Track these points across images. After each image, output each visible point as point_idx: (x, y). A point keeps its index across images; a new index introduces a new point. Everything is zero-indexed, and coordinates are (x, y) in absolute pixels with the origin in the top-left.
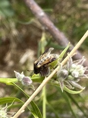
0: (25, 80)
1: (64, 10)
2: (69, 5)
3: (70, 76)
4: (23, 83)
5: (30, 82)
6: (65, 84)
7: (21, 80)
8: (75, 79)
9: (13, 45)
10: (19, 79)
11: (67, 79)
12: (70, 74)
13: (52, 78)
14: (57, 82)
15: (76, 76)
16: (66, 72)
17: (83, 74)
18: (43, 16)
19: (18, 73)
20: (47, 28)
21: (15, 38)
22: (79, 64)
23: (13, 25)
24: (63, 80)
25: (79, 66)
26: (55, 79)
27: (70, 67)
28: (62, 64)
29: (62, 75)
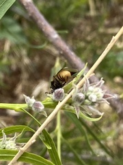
0: (36, 105)
1: (83, 35)
2: (88, 29)
3: (87, 101)
4: (33, 109)
5: (42, 108)
6: (82, 109)
7: (31, 105)
8: (93, 104)
9: (25, 76)
10: (29, 104)
11: (83, 104)
12: (87, 98)
13: (67, 103)
14: (72, 107)
15: (94, 100)
16: (82, 96)
17: (101, 98)
18: (57, 39)
19: (28, 98)
20: (62, 52)
21: (27, 67)
22: (97, 87)
23: (24, 52)
24: (79, 105)
25: (97, 89)
26: (70, 104)
27: (87, 90)
28: (78, 86)
29: (78, 99)
